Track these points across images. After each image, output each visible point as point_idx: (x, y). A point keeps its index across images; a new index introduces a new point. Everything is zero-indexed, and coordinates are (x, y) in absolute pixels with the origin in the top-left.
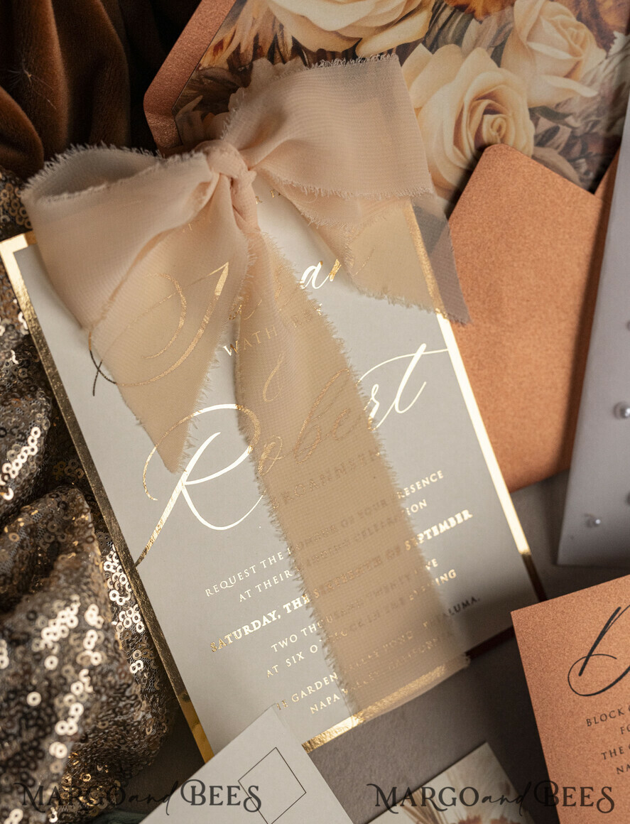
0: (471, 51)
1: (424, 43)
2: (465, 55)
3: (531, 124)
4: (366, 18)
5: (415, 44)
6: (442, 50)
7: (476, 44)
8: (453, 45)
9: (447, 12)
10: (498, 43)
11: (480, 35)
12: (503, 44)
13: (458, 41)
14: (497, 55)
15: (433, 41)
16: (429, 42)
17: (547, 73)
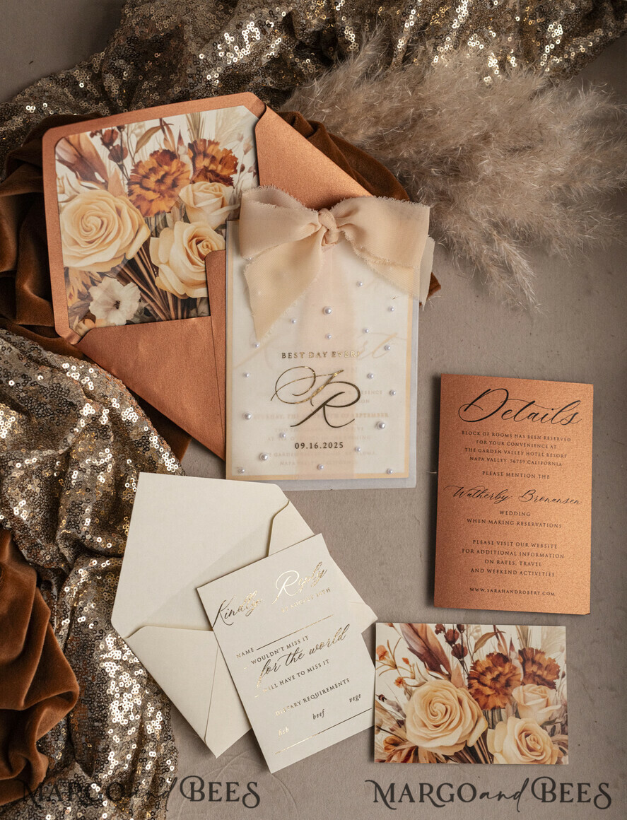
0: (174, 226)
1: (152, 236)
2: (173, 229)
3: (219, 236)
4: (121, 246)
5: (149, 239)
6: (162, 234)
7: (174, 222)
8: (165, 229)
9: (153, 220)
10: (183, 215)
11: (174, 218)
12: (186, 214)
13: (166, 226)
14: (186, 219)
15: (156, 233)
16: (154, 234)
17: (212, 212)
